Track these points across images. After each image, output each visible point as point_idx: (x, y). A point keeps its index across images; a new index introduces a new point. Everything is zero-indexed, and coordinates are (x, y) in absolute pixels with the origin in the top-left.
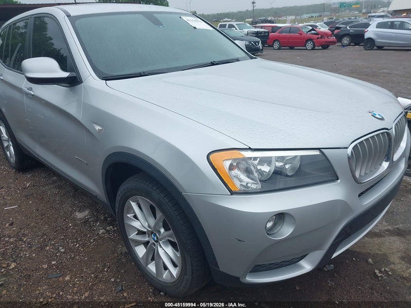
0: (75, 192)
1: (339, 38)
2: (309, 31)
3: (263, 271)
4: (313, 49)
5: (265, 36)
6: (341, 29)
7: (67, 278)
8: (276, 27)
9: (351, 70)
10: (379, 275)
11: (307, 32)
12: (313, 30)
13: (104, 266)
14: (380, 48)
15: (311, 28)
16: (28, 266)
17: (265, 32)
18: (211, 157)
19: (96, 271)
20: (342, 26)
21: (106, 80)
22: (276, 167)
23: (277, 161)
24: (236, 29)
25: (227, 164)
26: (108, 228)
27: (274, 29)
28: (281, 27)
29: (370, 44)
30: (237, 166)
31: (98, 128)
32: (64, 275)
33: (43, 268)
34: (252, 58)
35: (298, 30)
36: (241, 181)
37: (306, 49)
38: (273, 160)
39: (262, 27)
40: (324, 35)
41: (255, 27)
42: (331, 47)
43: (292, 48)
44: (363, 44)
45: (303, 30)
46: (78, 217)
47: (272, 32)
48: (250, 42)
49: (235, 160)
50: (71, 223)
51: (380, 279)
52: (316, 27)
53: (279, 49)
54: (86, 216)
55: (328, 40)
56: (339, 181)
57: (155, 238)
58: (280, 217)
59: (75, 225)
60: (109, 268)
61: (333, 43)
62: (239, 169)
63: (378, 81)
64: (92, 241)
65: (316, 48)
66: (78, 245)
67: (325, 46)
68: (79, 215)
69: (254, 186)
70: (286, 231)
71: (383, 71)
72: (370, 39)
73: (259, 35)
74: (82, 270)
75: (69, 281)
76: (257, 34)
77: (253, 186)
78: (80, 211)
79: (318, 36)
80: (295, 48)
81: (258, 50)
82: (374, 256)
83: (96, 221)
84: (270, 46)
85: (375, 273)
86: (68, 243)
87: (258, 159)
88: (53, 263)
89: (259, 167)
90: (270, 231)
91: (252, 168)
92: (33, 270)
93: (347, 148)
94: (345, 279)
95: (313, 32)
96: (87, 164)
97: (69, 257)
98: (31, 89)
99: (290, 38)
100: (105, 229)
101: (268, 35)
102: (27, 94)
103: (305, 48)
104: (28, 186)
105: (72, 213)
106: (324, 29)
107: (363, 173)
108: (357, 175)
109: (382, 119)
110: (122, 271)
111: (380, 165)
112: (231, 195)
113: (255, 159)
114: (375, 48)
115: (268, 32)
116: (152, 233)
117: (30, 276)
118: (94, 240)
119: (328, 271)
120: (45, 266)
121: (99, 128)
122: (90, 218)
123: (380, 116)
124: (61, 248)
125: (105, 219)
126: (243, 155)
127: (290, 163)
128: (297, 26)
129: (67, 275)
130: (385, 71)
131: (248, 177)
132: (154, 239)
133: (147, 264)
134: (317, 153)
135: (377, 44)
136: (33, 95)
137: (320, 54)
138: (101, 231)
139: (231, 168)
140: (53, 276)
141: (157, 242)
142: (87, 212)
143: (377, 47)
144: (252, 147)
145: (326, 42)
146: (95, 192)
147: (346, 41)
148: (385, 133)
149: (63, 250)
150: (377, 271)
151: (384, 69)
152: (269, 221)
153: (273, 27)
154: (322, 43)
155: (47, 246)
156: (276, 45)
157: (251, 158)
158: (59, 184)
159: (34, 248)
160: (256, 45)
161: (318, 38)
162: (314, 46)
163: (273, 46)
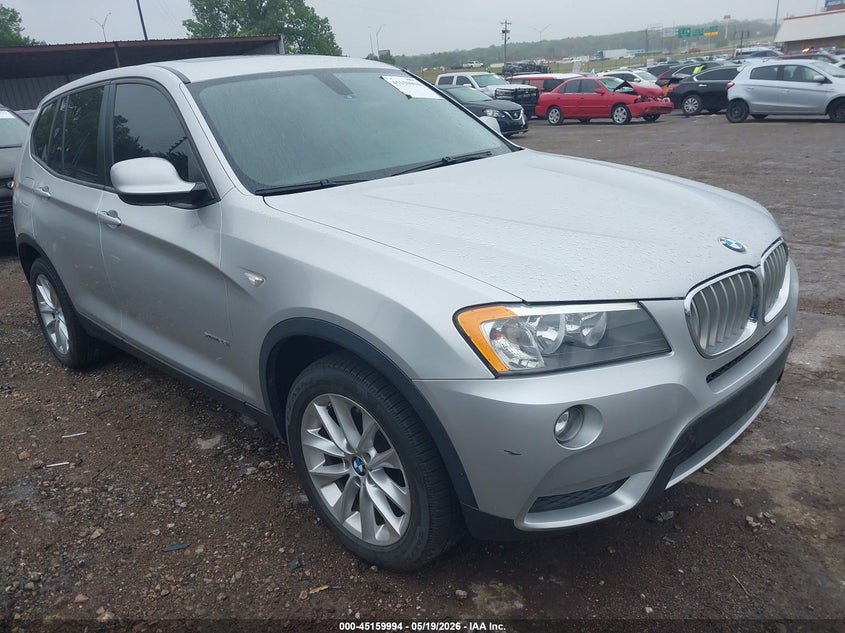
0: (191, 404)
1: (678, 99)
2: (619, 87)
3: (552, 509)
4: (627, 122)
5: (530, 98)
6: (682, 82)
7: (200, 550)
8: (552, 79)
9: (703, 163)
10: (754, 524)
11: (615, 90)
12: (625, 84)
13: (263, 528)
14: (760, 118)
15: (622, 81)
16: (124, 533)
17: (531, 91)
18: (459, 318)
19: (248, 536)
20: (683, 76)
21: (264, 195)
22: (566, 332)
23: (569, 323)
24: (473, 87)
25: (487, 328)
26: (262, 464)
27: (549, 85)
28: (562, 81)
29: (740, 110)
30: (504, 333)
31: (254, 278)
32: (193, 545)
33: (151, 534)
34: (514, 149)
35: (595, 85)
36: (510, 356)
37: (614, 123)
38: (562, 320)
39: (524, 81)
40: (647, 94)
41: (512, 81)
42: (662, 117)
43: (585, 121)
44: (724, 111)
45: (606, 86)
46: (203, 448)
47: (544, 91)
48: (502, 112)
49: (499, 321)
50: (191, 458)
51: (755, 530)
52: (632, 78)
53: (560, 123)
54: (217, 445)
55: (656, 104)
56: (672, 353)
57: (361, 468)
58: (578, 412)
59: (199, 461)
60: (272, 531)
61: (666, 110)
62: (507, 337)
63: (754, 184)
64: (234, 487)
65: (633, 120)
66: (209, 495)
67: (651, 117)
68: (205, 445)
69: (532, 365)
70: (589, 435)
71: (764, 163)
72: (738, 101)
73: (519, 96)
74: (224, 536)
75: (202, 556)
76: (515, 95)
77: (529, 365)
78: (204, 437)
79: (635, 97)
80: (592, 120)
81: (518, 127)
82: (744, 495)
83: (239, 454)
84: (540, 118)
85: (747, 522)
86: (192, 493)
87: (538, 319)
88: (170, 525)
89: (539, 333)
90: (562, 438)
91: (529, 333)
92: (135, 540)
93: (683, 298)
94: (694, 533)
95: (626, 89)
96: (228, 345)
97: (196, 516)
98: (114, 214)
99: (582, 101)
100: (257, 467)
101: (538, 96)
102: (106, 223)
103: (611, 120)
104: (98, 395)
105: (189, 440)
106: (648, 82)
107: (712, 342)
108: (703, 344)
109: (741, 251)
110: (297, 536)
111: (743, 328)
112: (496, 378)
113: (533, 318)
114: (750, 117)
115: (537, 91)
116: (354, 458)
117: (130, 548)
118: (239, 486)
119: (665, 521)
120: (157, 532)
121: (257, 279)
122: (225, 448)
123: (739, 245)
124: (179, 501)
125: (254, 449)
126: (513, 313)
127: (591, 327)
128: (594, 77)
129: (198, 545)
130: (768, 163)
131: (522, 349)
132: (357, 470)
133: (344, 518)
134: (633, 307)
135: (753, 111)
136: (119, 225)
137: (643, 132)
138: (249, 471)
139: (494, 335)
140: (174, 548)
141: (363, 474)
142: (217, 439)
143: (753, 115)
144: (527, 300)
145: (653, 108)
146: (243, 395)
147: (691, 105)
148: (748, 274)
149: (183, 505)
150: (750, 519)
151: (766, 159)
152: (558, 420)
153: (546, 80)
154: (644, 110)
155: (153, 498)
156: (554, 116)
157: (524, 318)
158: (157, 390)
159: (129, 503)
160: (514, 117)
161: (636, 101)
162: (629, 117)
163: (547, 119)
